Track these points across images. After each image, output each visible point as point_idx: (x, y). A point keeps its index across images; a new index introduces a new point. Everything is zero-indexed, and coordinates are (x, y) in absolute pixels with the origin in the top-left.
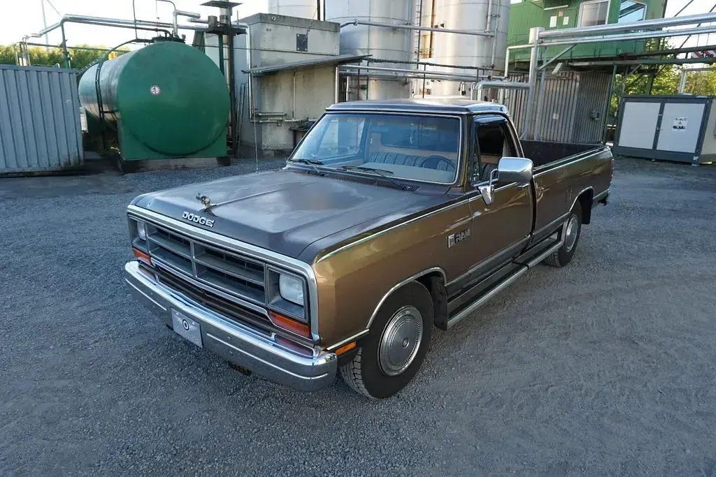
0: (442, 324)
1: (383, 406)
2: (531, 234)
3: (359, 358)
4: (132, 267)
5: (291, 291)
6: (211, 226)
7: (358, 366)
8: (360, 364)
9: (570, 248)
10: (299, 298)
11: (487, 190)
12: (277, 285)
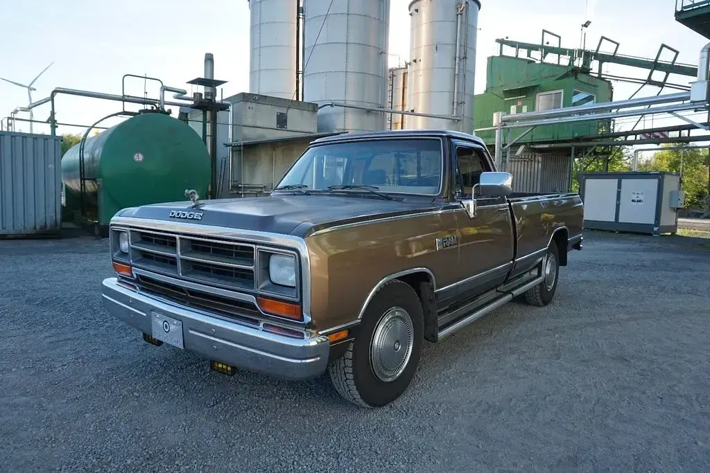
0: (433, 335)
1: (376, 416)
2: (513, 260)
3: (350, 355)
4: (111, 282)
5: (282, 273)
6: (200, 218)
7: (349, 363)
8: (351, 361)
9: (550, 287)
10: (291, 279)
11: (470, 205)
12: (267, 269)
